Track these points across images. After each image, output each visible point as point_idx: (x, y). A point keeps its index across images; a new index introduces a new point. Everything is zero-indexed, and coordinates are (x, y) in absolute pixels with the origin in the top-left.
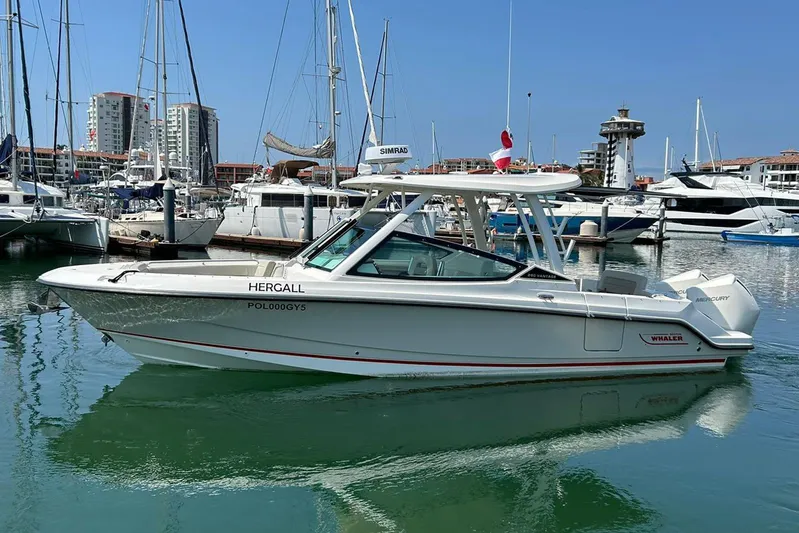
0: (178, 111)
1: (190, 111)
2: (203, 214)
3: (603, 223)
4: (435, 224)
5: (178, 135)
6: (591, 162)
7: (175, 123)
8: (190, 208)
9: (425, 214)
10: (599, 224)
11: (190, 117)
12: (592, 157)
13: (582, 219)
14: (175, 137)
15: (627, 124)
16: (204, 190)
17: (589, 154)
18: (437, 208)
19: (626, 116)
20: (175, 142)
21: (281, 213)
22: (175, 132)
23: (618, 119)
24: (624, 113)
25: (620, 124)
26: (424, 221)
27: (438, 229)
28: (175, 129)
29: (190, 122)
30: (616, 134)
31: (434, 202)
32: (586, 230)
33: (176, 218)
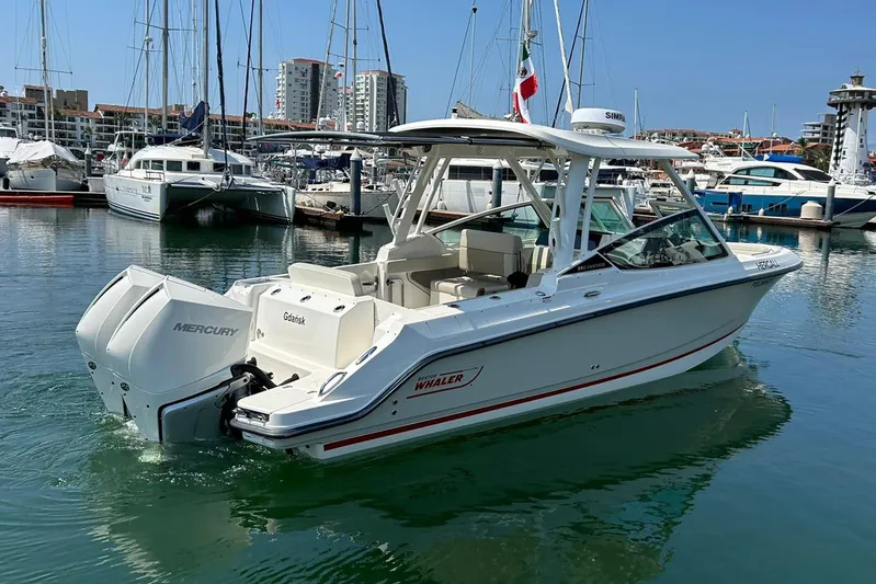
0: (367, 78)
1: (378, 79)
2: (388, 186)
3: (828, 204)
4: (635, 200)
5: (366, 103)
6: (816, 136)
7: (363, 91)
8: (375, 180)
9: (624, 190)
10: (824, 206)
11: (378, 85)
12: (817, 129)
13: (804, 200)
14: (363, 106)
15: (861, 93)
16: (390, 161)
17: (814, 126)
18: (637, 184)
19: (860, 84)
20: (362, 111)
21: (468, 185)
22: (363, 101)
23: (850, 87)
24: (859, 80)
25: (852, 93)
26: (622, 198)
27: (637, 207)
28: (363, 97)
29: (378, 90)
30: (848, 104)
31: (634, 178)
32: (808, 212)
33: (362, 189)
